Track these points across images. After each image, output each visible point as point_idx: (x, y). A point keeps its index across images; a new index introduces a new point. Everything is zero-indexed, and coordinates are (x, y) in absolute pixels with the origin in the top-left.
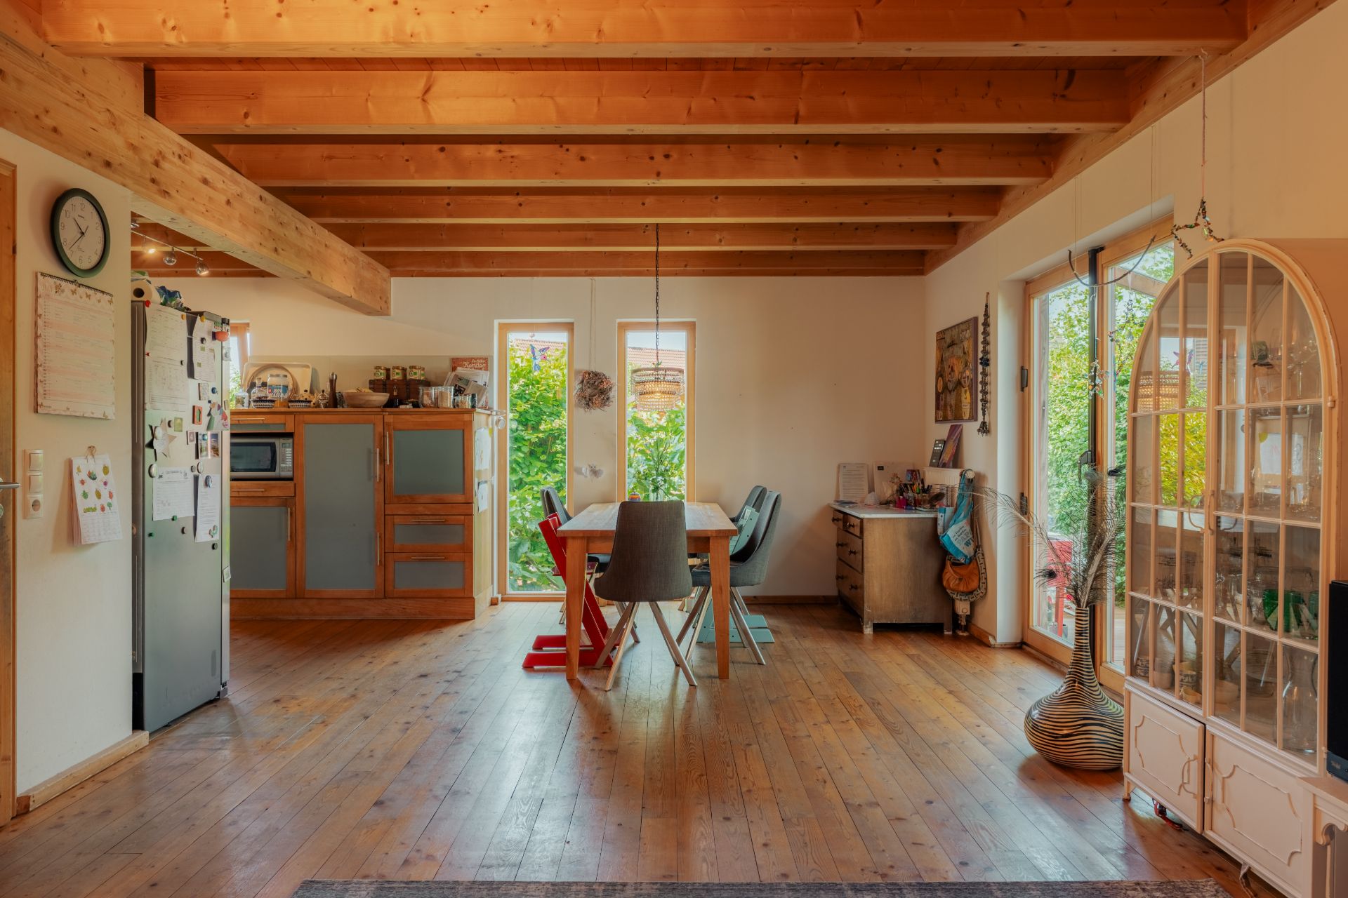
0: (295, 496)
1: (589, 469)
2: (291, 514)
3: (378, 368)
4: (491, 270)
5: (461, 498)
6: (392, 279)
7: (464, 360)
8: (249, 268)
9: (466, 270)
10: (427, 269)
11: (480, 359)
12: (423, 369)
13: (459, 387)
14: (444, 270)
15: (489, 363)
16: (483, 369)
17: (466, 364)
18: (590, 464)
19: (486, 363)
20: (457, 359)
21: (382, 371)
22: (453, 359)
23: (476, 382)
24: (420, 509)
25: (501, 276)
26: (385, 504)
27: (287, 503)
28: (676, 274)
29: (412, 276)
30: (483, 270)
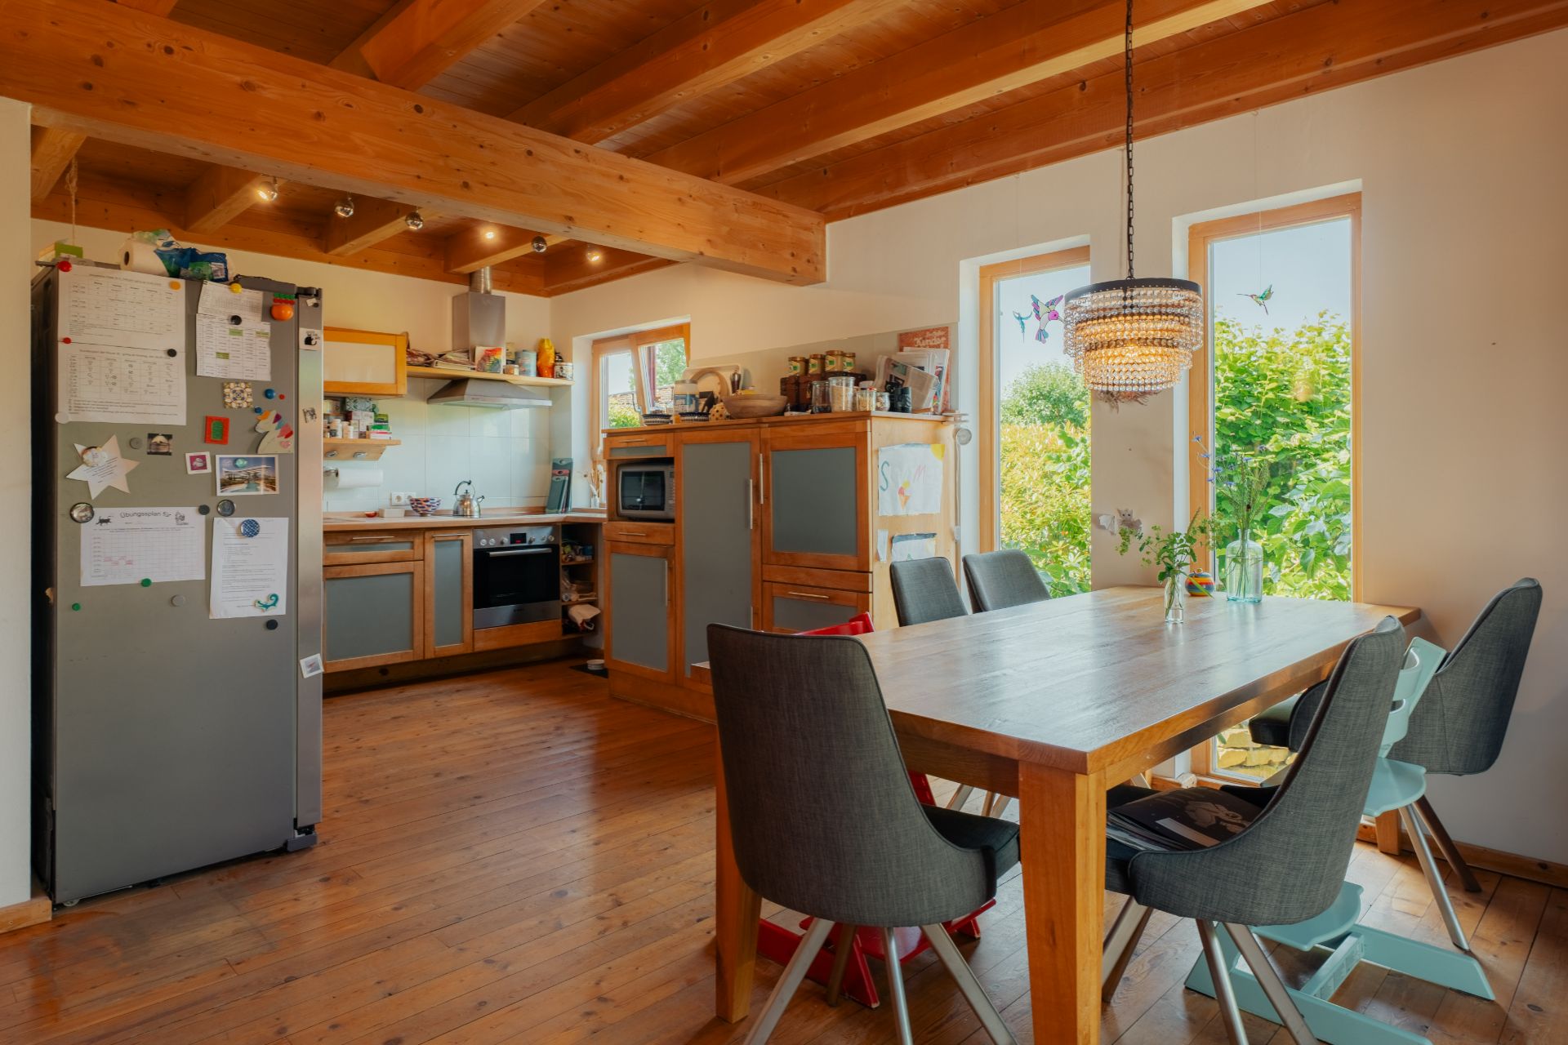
0: (674, 545)
1: (1118, 518)
2: (670, 569)
3: (793, 359)
4: (952, 177)
5: (852, 563)
6: (828, 227)
7: (915, 334)
8: (642, 260)
9: (916, 188)
10: (868, 200)
11: (937, 330)
12: (853, 356)
13: (896, 378)
14: (886, 195)
15: (951, 337)
16: (942, 345)
17: (918, 340)
18: (1123, 509)
19: (946, 335)
20: (907, 333)
21: (798, 365)
22: (901, 335)
23: (922, 368)
24: (802, 577)
25: (968, 184)
26: (762, 563)
27: (668, 552)
28: (1306, 90)
29: (850, 216)
30: (939, 181)
